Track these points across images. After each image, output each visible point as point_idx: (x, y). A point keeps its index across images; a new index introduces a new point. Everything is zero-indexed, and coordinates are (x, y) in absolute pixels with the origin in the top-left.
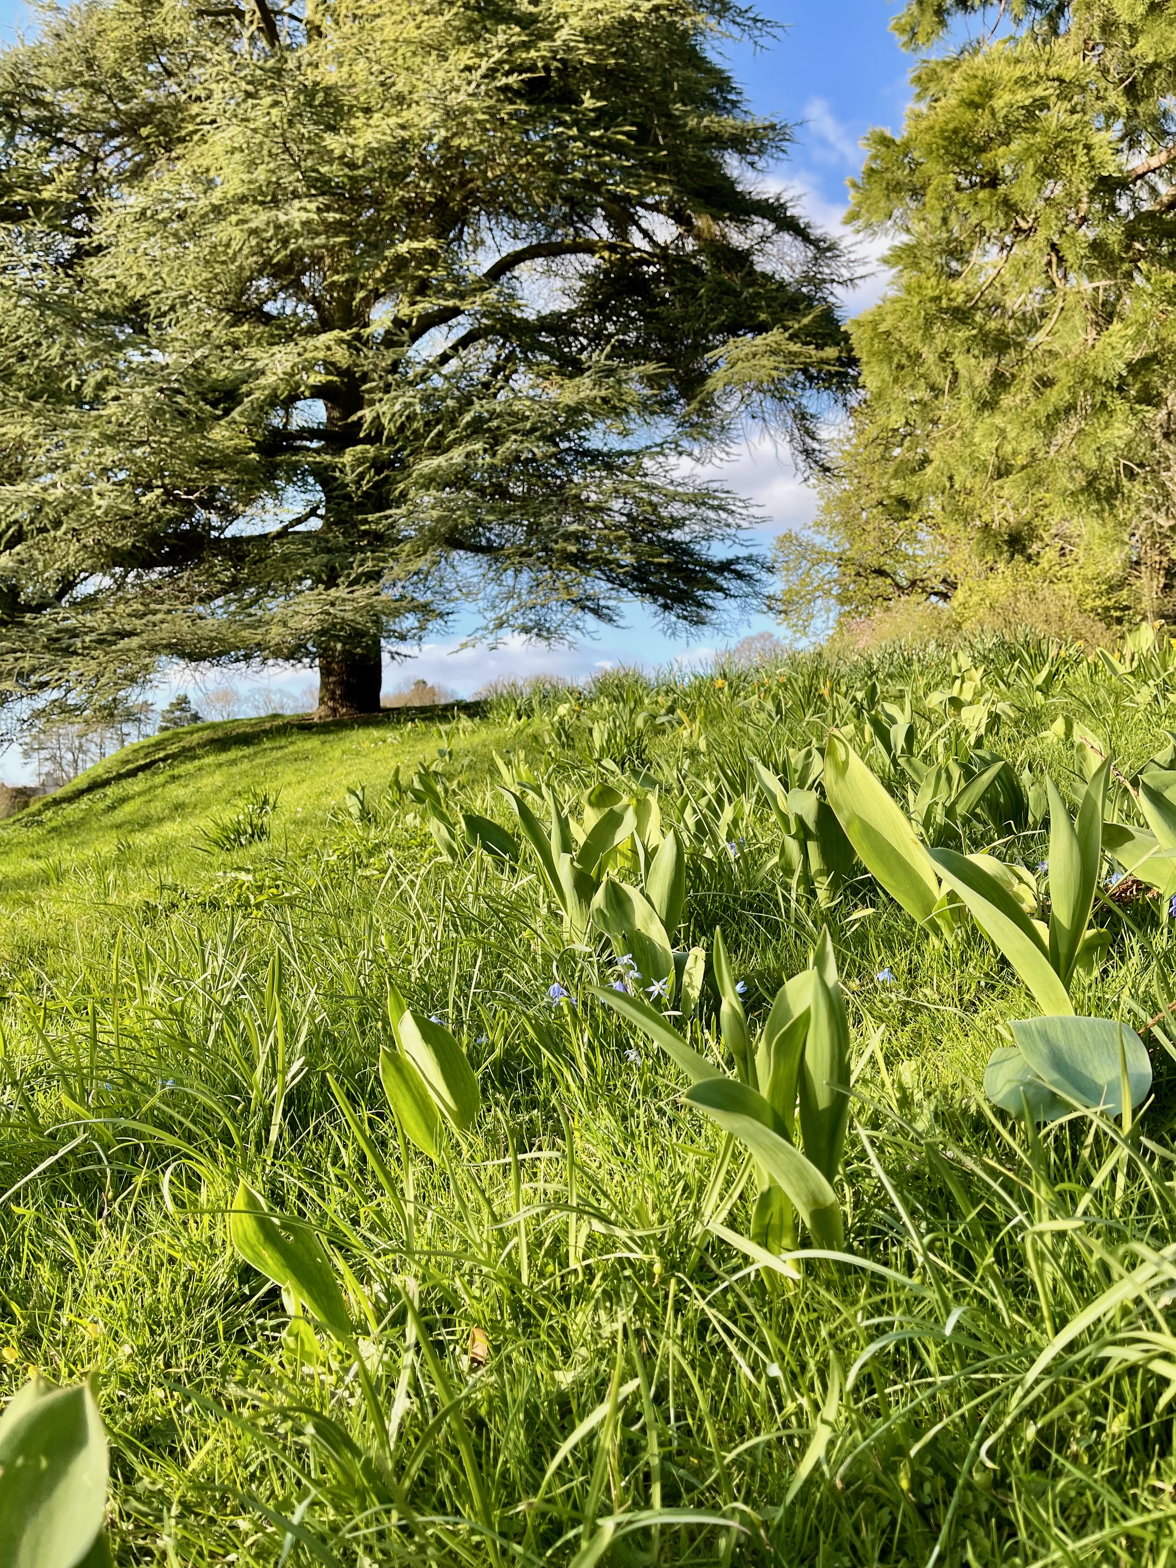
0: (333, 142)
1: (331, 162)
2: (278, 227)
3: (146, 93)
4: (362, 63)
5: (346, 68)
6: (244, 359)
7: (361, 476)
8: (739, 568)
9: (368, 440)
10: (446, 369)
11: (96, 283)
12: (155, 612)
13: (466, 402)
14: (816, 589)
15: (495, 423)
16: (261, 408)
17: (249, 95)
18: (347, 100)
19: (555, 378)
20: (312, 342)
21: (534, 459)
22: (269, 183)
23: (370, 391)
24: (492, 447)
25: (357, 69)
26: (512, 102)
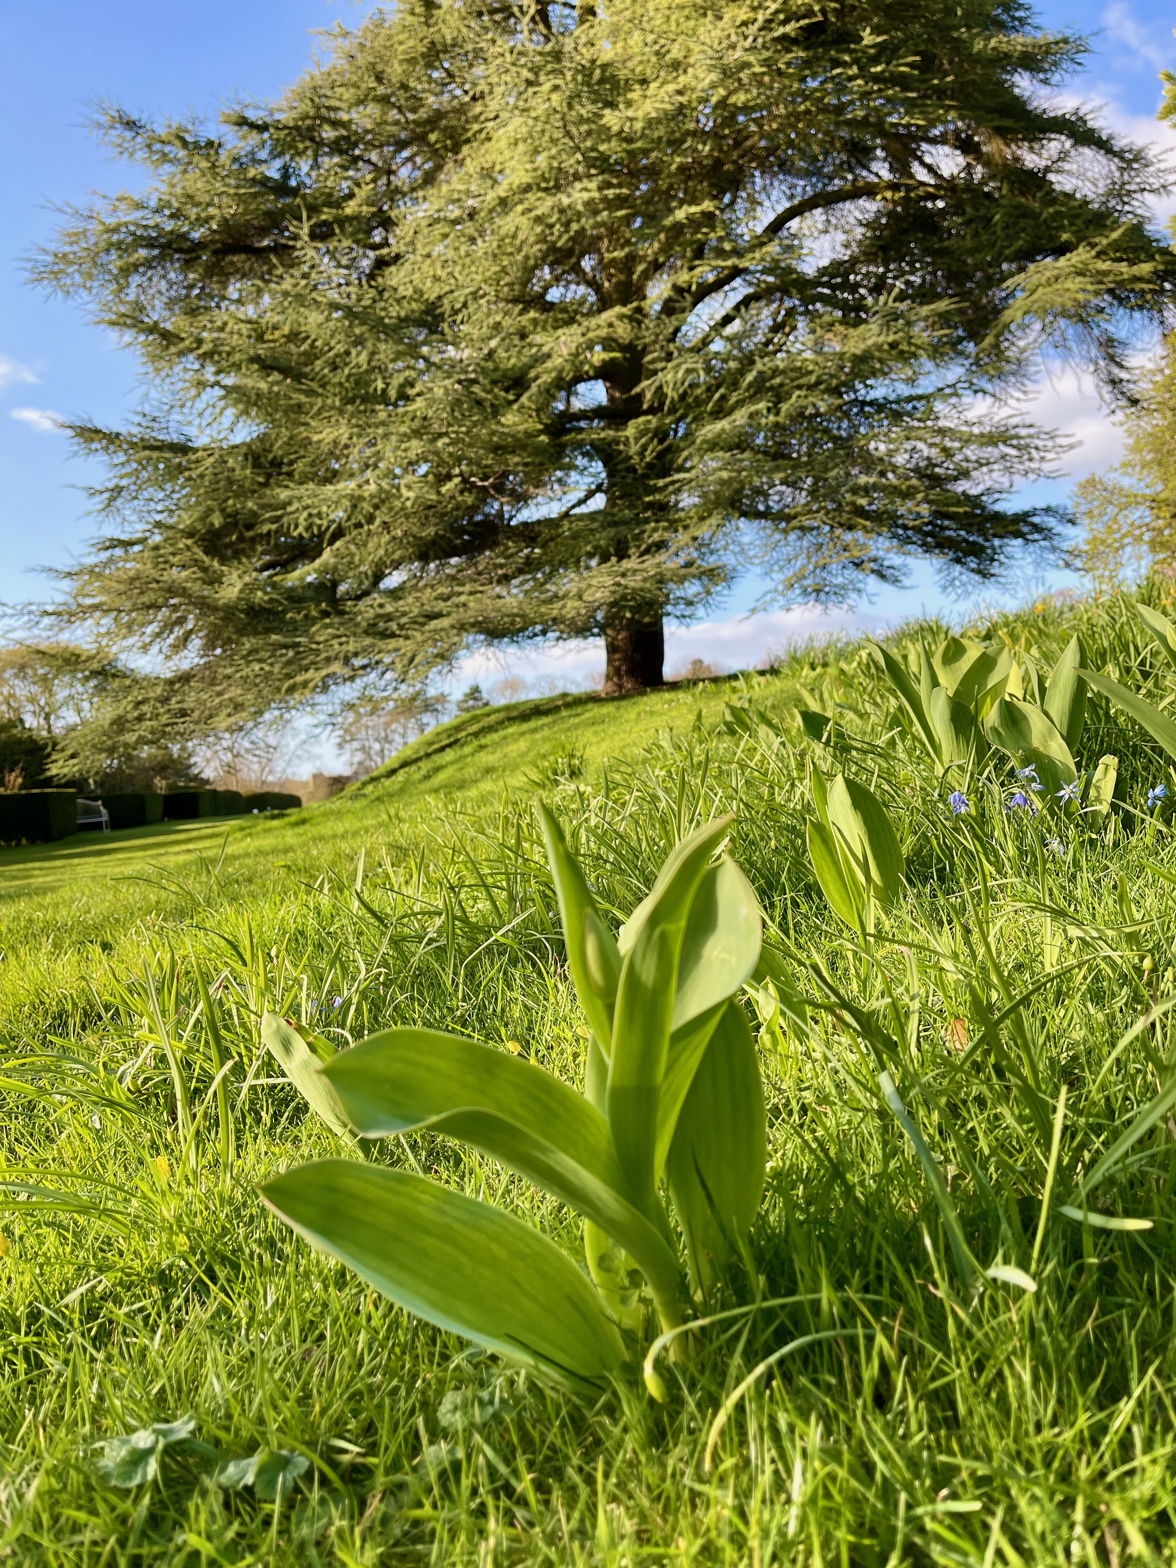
0: (611, 119)
1: (609, 140)
2: (562, 211)
3: (431, 99)
4: (637, 36)
5: (620, 44)
6: (531, 345)
7: (644, 448)
8: (1036, 520)
9: (652, 411)
10: (729, 330)
11: (395, 290)
12: (460, 594)
13: (748, 361)
14: (1124, 536)
15: (777, 381)
16: (548, 391)
17: (529, 83)
18: (623, 74)
19: (839, 328)
20: (593, 322)
21: (818, 414)
22: (551, 168)
23: (653, 361)
24: (776, 404)
25: (631, 42)
26: (789, 51)
